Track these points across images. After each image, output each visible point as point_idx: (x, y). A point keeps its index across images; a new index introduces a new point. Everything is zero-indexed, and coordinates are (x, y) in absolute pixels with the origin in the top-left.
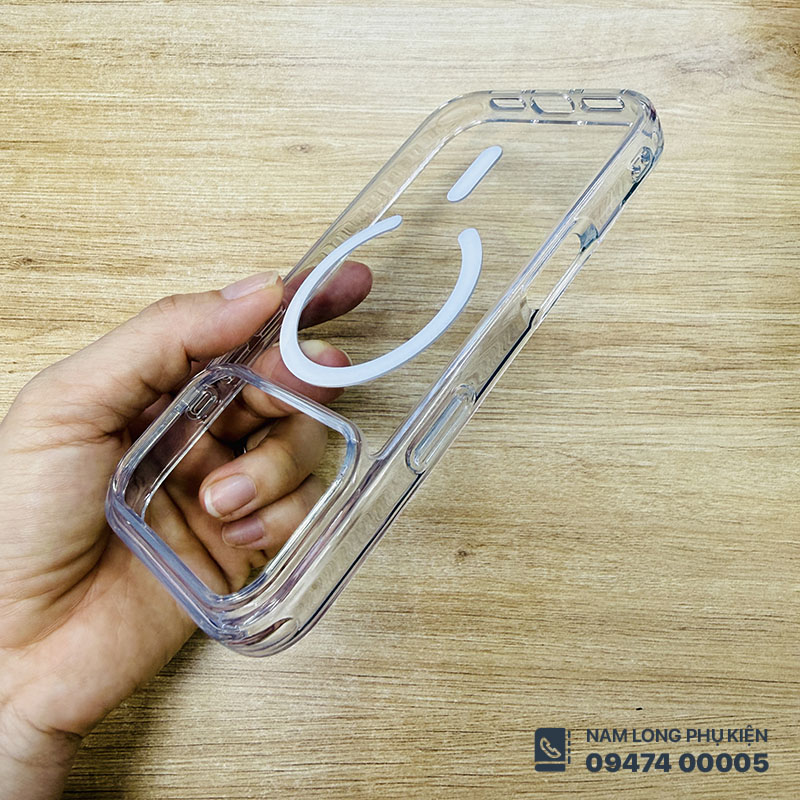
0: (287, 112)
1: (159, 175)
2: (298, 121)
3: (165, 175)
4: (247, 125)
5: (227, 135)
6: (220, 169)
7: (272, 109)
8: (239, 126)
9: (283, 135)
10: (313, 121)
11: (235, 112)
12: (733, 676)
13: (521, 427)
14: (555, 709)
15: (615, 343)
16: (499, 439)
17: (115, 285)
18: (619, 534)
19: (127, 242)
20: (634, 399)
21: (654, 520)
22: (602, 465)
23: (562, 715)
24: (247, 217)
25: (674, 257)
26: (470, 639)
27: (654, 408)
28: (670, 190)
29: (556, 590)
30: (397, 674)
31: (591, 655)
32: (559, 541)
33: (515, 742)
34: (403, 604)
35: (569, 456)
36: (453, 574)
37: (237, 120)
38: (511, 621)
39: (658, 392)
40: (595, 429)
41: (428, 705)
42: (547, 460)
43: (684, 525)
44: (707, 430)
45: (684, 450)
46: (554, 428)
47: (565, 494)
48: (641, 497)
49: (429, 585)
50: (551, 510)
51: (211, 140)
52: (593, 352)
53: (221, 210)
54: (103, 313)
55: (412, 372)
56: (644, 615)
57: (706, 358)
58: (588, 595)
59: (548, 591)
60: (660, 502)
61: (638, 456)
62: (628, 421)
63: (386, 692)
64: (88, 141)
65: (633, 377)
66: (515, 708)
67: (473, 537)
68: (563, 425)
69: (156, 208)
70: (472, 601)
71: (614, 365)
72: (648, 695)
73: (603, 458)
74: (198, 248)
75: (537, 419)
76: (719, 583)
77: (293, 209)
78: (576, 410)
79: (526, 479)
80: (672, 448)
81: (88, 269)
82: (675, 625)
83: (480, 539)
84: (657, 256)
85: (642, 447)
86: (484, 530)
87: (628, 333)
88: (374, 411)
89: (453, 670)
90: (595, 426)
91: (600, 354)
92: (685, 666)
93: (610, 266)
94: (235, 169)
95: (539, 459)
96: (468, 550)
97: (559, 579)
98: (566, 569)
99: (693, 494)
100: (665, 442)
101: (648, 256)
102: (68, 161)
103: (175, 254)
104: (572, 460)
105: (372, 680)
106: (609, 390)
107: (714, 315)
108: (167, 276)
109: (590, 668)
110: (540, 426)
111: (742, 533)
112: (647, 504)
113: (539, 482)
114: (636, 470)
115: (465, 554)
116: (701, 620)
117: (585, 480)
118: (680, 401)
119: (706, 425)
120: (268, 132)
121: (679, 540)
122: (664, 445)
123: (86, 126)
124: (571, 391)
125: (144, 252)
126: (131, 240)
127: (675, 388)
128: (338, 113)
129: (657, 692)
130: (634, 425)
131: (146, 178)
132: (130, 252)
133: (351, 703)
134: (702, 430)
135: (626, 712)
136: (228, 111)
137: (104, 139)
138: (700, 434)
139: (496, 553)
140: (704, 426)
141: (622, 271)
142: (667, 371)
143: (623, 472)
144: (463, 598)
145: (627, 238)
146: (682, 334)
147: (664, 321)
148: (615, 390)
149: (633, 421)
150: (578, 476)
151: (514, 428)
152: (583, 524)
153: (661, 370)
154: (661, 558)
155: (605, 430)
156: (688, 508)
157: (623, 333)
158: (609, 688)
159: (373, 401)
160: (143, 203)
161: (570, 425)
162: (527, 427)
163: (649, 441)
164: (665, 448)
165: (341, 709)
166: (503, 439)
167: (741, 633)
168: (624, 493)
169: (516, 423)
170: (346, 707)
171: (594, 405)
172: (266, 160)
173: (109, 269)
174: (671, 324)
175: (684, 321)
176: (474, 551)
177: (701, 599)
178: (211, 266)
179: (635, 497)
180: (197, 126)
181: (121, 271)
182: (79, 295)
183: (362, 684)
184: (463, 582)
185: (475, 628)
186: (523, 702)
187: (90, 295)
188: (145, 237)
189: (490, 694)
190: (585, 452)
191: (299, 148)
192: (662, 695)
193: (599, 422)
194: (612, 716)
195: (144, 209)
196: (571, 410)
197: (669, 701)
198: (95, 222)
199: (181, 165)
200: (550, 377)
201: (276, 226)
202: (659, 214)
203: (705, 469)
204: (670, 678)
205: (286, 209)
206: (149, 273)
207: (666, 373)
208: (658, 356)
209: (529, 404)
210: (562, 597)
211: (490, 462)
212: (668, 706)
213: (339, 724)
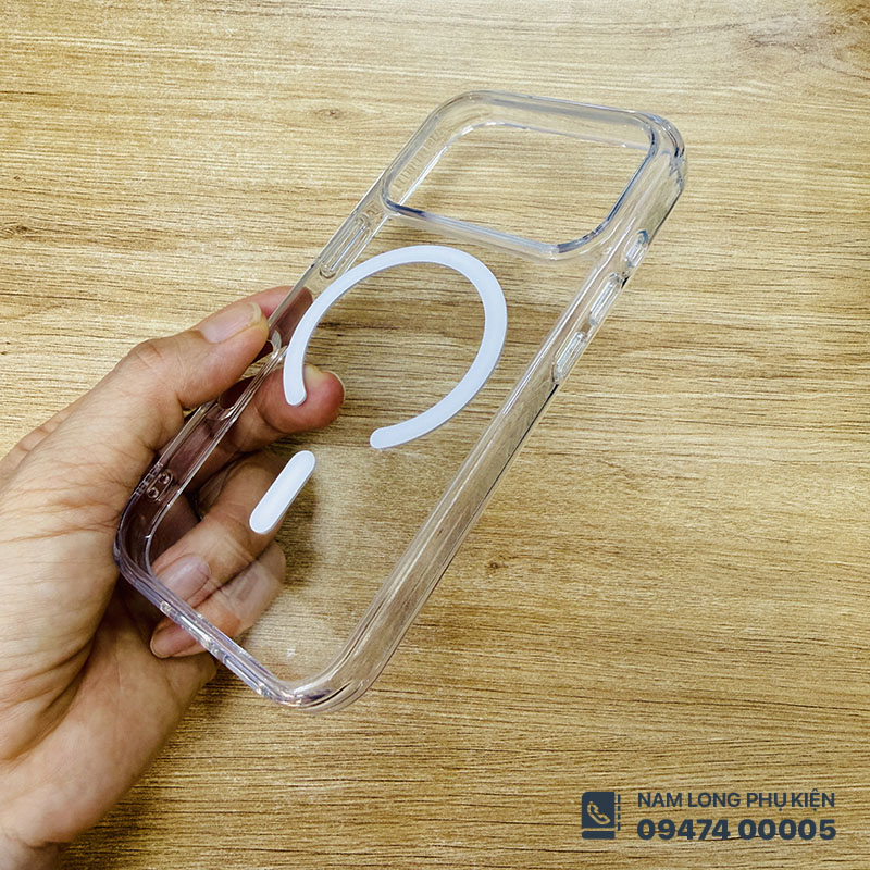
0: (315, 71)
1: (171, 137)
2: (328, 82)
3: (177, 137)
4: (270, 84)
5: (247, 95)
6: (239, 133)
7: (299, 67)
8: (261, 85)
9: (309, 98)
10: (345, 83)
11: (257, 69)
12: (770, 700)
13: (562, 433)
14: (583, 729)
15: (668, 345)
16: (538, 444)
17: (121, 261)
18: (660, 549)
19: (134, 212)
20: (685, 406)
21: (698, 536)
22: (646, 476)
23: (592, 736)
24: (269, 189)
25: (735, 253)
26: (499, 654)
27: (705, 417)
28: (734, 178)
29: (591, 606)
30: (420, 689)
31: (625, 675)
32: (597, 556)
33: (541, 762)
34: (429, 617)
35: (612, 466)
36: (482, 587)
37: (259, 78)
38: (542, 637)
39: (709, 400)
40: (641, 437)
41: (452, 722)
42: (588, 469)
43: (730, 542)
44: (760, 442)
45: (734, 462)
46: (596, 435)
47: (605, 506)
48: (686, 511)
49: (457, 598)
50: (590, 522)
51: (230, 99)
52: (642, 354)
53: (241, 180)
54: (106, 291)
55: (447, 369)
56: (682, 635)
57: (762, 364)
58: (625, 613)
59: (582, 607)
60: (706, 517)
61: (684, 467)
62: (676, 430)
63: (408, 708)
64: (91, 95)
65: (685, 382)
66: (543, 728)
67: (505, 548)
68: (607, 431)
69: (167, 174)
70: (502, 616)
71: (664, 369)
72: (682, 717)
73: (648, 469)
74: (215, 223)
75: (579, 424)
76: (763, 603)
77: (320, 182)
78: (622, 416)
79: (564, 489)
80: (722, 460)
81: (90, 241)
82: (713, 646)
83: (513, 550)
84: (716, 251)
85: (689, 458)
86: (518, 541)
87: (681, 334)
88: (404, 410)
89: (479, 687)
90: (641, 433)
91: (650, 356)
92: (722, 689)
93: (666, 260)
94: (256, 134)
95: (579, 468)
96: (500, 562)
97: (595, 595)
98: (603, 584)
99: (742, 509)
100: (715, 453)
101: (708, 250)
102: (68, 117)
103: (188, 228)
104: (614, 470)
105: (394, 695)
106: (658, 396)
107: (774, 318)
108: (178, 252)
109: (623, 688)
110: (581, 432)
111: (790, 552)
112: (691, 518)
113: (579, 491)
114: (680, 482)
115: (497, 566)
116: (741, 642)
117: (628, 491)
118: (732, 410)
119: (758, 437)
120: (293, 93)
121: (724, 558)
122: (713, 457)
123: (88, 77)
124: (617, 396)
125: (153, 224)
126: (138, 210)
127: (728, 395)
128: (371, 74)
129: (692, 715)
130: (682, 434)
131: (156, 141)
132: (137, 224)
133: (370, 718)
134: (753, 441)
135: (658, 734)
136: (249, 67)
137: (108, 93)
138: (752, 445)
139: (529, 566)
140: (756, 437)
141: (679, 266)
142: (721, 376)
143: (669, 484)
144: (493, 612)
145: (685, 230)
146: (739, 337)
147: (720, 322)
148: (664, 396)
149: (682, 430)
150: (620, 487)
151: (554, 433)
152: (622, 538)
153: (714, 376)
154: (702, 576)
155: (651, 438)
156: (735, 524)
157: (676, 334)
158: (642, 709)
159: (403, 400)
160: (152, 169)
161: (614, 432)
162: (568, 433)
163: (697, 452)
164: (715, 460)
165: (360, 725)
166: (542, 444)
167: (782, 656)
168: (669, 506)
169: (555, 428)
170: (365, 722)
171: (641, 411)
172: (292, 125)
173: (113, 241)
174: (728, 327)
175: (742, 323)
176: (506, 563)
177: (744, 620)
178: (227, 243)
179: (679, 510)
180: (213, 82)
181: (127, 244)
182: (79, 270)
183: (383, 699)
184: (493, 595)
185: (503, 643)
186: (551, 721)
187: (92, 271)
188: (154, 207)
189: (517, 713)
190: (630, 462)
191: (328, 113)
192: (697, 718)
193: (645, 430)
194: (645, 738)
195: (153, 176)
196: (616, 416)
197: (704, 724)
198: (98, 188)
199: (195, 127)
200: (595, 379)
201: (302, 201)
202: (721, 204)
203: (755, 483)
204: (706, 701)
205: (311, 182)
206: (159, 248)
207: (720, 379)
208: (712, 360)
209: (571, 409)
210: (597, 613)
211: (527, 469)
212: (702, 729)
213: (356, 739)
